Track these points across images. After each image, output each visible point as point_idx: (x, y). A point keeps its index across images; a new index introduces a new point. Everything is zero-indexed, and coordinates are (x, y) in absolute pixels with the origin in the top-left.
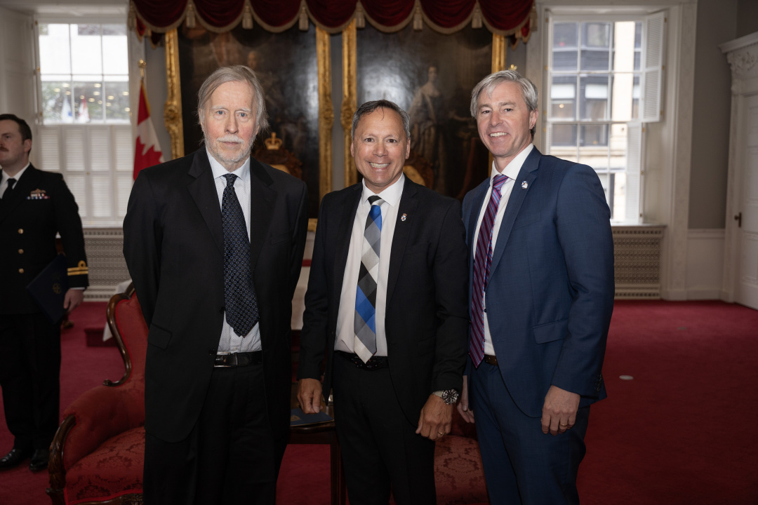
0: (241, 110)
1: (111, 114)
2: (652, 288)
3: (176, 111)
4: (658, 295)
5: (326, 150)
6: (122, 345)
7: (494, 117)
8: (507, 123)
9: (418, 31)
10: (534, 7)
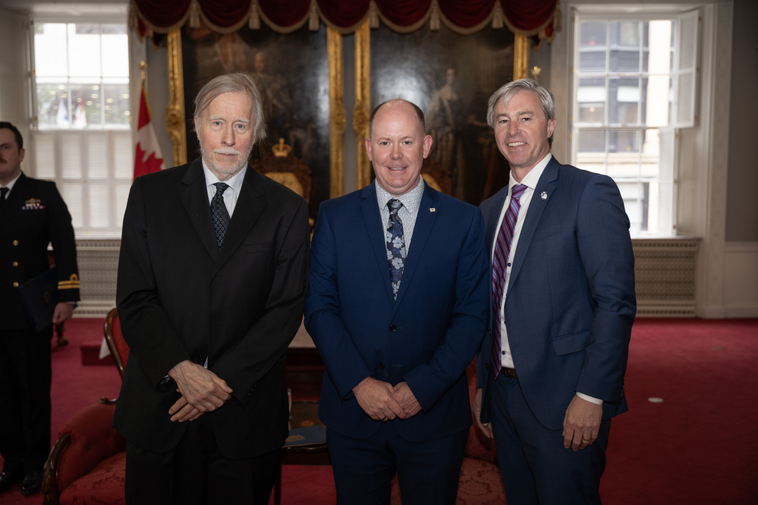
0: (239, 121)
1: (110, 119)
2: (686, 305)
3: (179, 116)
4: (692, 312)
5: (337, 157)
6: (119, 361)
7: (512, 127)
8: (526, 133)
9: (435, 31)
10: (558, 6)
